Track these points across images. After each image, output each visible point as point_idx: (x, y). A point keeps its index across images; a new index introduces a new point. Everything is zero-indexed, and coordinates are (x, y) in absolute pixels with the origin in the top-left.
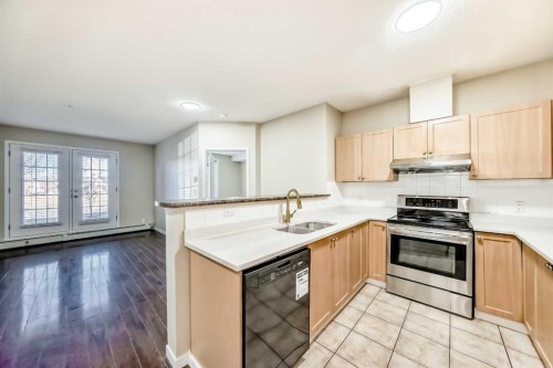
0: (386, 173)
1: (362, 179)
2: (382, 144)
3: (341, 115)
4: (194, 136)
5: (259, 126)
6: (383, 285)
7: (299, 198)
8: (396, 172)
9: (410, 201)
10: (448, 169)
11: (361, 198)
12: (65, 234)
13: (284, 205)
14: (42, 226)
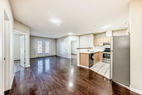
0: (102, 44)
1: (98, 45)
2: (101, 40)
3: (95, 35)
4: (68, 38)
5: (80, 36)
6: (102, 61)
7: (91, 48)
8: (104, 44)
9: (106, 49)
12: (43, 55)
13: (88, 49)
14: (40, 54)
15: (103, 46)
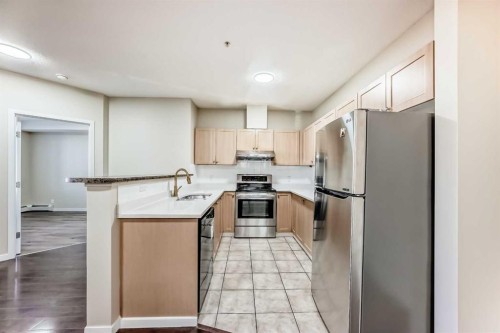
0: (231, 159)
1: (216, 163)
5: (108, 99)
6: (232, 234)
7: (189, 176)
9: (244, 178)
10: (264, 158)
11: (211, 177)
15: (234, 165)
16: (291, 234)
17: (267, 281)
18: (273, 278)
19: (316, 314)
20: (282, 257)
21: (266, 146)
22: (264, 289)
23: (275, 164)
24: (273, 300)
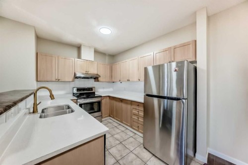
15: (73, 81)
16: (109, 118)
17: (119, 151)
18: (120, 147)
19: (153, 157)
20: (114, 132)
21: (93, 71)
22: (123, 158)
23: (98, 81)
24: (132, 162)
